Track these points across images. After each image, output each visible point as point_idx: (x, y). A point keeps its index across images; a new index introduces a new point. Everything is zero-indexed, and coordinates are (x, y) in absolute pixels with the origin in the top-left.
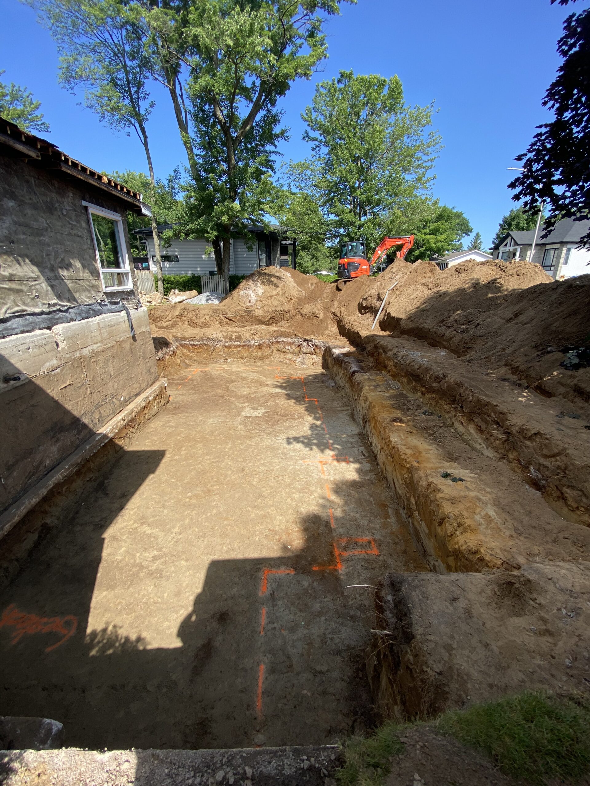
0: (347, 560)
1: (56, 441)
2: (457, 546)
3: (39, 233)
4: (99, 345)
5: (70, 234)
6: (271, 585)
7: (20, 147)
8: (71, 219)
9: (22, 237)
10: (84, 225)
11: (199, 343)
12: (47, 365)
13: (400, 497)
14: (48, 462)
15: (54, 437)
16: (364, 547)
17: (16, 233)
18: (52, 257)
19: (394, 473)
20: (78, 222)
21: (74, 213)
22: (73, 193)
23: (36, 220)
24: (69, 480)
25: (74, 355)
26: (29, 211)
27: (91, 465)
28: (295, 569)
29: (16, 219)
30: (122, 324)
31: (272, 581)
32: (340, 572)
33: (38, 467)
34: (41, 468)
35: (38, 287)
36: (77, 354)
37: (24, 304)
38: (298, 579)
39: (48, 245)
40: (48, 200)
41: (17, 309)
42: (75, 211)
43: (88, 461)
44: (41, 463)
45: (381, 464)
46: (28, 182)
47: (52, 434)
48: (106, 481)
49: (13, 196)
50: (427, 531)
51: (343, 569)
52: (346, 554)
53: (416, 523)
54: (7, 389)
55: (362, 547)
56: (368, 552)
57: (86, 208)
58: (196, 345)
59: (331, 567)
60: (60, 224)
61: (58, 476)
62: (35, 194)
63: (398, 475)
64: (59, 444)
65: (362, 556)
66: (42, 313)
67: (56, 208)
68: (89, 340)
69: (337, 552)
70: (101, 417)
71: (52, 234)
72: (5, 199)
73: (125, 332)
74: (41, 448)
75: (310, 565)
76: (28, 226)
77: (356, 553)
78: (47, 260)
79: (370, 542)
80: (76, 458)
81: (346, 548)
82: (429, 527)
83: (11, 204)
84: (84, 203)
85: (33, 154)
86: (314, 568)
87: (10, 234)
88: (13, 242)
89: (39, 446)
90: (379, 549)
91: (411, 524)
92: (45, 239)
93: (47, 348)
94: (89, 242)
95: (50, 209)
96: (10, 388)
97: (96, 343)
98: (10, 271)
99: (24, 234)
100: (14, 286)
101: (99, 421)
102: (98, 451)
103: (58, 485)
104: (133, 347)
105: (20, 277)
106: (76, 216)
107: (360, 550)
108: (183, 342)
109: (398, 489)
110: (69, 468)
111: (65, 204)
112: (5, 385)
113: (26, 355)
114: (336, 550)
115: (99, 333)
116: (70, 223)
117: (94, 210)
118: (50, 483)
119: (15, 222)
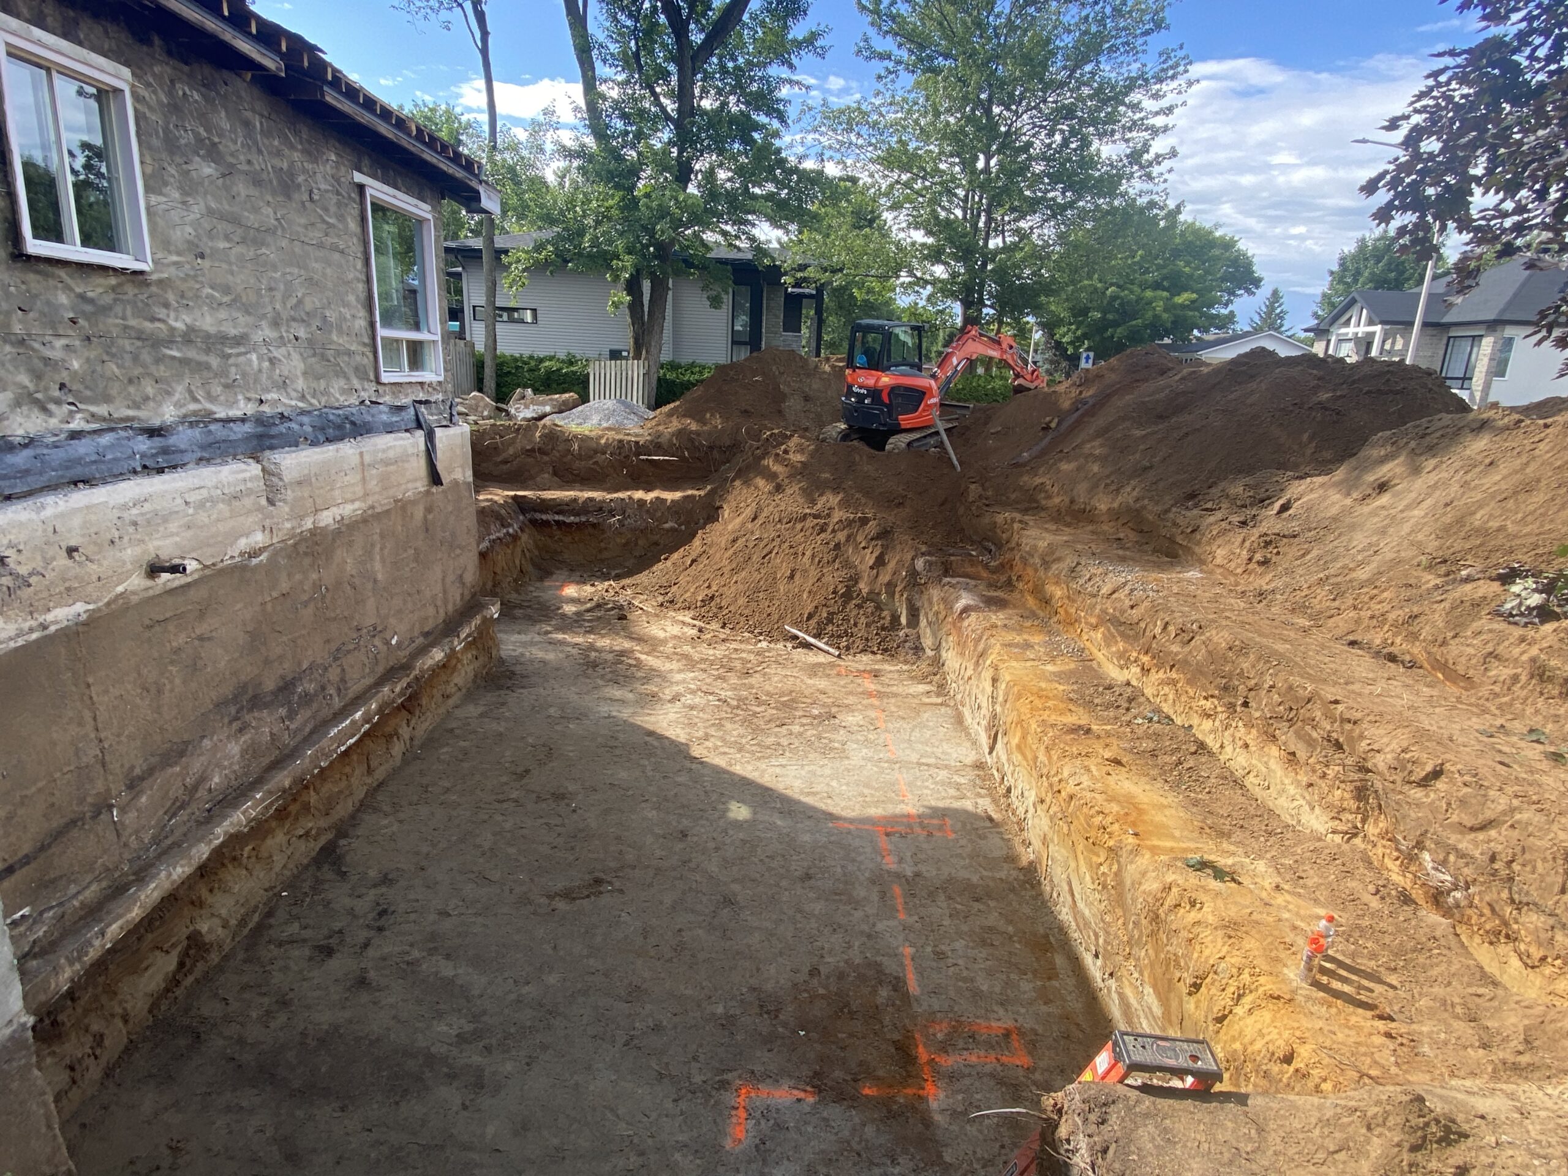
0: (953, 1077)
1: (241, 730)
2: (1237, 1046)
3: (256, 237)
4: (357, 505)
5: (320, 246)
6: (758, 1123)
7: (245, 46)
8: (326, 210)
9: (222, 245)
10: (353, 226)
11: (577, 520)
12: (243, 544)
13: (1087, 924)
14: (216, 779)
15: (237, 719)
16: (992, 1047)
17: (211, 234)
18: (278, 295)
19: (1073, 865)
20: (341, 218)
21: (334, 199)
22: (337, 154)
23: (256, 210)
24: (258, 830)
25: (300, 526)
26: (242, 188)
27: (313, 798)
28: (819, 1090)
29: (213, 205)
30: (413, 459)
31: (758, 1114)
32: (934, 1105)
33: (195, 788)
34: (201, 793)
35: (241, 359)
36: (308, 524)
37: (211, 398)
38: (825, 1114)
39: (275, 268)
40: (285, 166)
41: (193, 407)
42: (338, 193)
43: (306, 787)
44: (203, 779)
45: (1037, 843)
46: (247, 124)
47: (233, 710)
48: (342, 842)
49: (213, 153)
50: (1157, 1010)
51: (942, 1095)
52: (949, 1061)
53: (1129, 992)
54: (151, 593)
55: (990, 1045)
56: (1004, 1059)
57: (361, 188)
58: (570, 525)
59: (909, 1091)
60: (303, 221)
61: (237, 819)
62: (260, 152)
63: (1083, 869)
64: (245, 738)
65: (988, 1069)
66: (243, 420)
67: (299, 186)
68: (337, 493)
69: (923, 1054)
70: (343, 680)
71: (284, 243)
72: (197, 159)
73: (415, 480)
74: (207, 743)
75: (855, 1081)
76: (235, 220)
77: (973, 1059)
78: (267, 300)
79: (1007, 1034)
80: (284, 779)
81: (945, 1047)
82: (1164, 1001)
83: (208, 170)
84: (359, 177)
85: (270, 62)
86: (867, 1091)
87: (198, 236)
88: (202, 256)
89: (203, 737)
90: (1030, 1053)
91: (1115, 996)
92: (269, 253)
93: (248, 502)
94: (359, 265)
95: (286, 186)
96: (158, 591)
97: (353, 501)
98: (187, 319)
99: (227, 238)
100: (192, 354)
101: (339, 690)
102: (332, 763)
103: (235, 840)
104: (430, 517)
105: (208, 336)
106: (339, 204)
107: (982, 1053)
108: (538, 516)
109: (1081, 905)
110: (263, 800)
111: (319, 177)
112: (149, 583)
113: (203, 517)
114: (921, 1049)
115: (359, 477)
116: (324, 221)
117: (378, 190)
118: (219, 830)
119: (210, 212)
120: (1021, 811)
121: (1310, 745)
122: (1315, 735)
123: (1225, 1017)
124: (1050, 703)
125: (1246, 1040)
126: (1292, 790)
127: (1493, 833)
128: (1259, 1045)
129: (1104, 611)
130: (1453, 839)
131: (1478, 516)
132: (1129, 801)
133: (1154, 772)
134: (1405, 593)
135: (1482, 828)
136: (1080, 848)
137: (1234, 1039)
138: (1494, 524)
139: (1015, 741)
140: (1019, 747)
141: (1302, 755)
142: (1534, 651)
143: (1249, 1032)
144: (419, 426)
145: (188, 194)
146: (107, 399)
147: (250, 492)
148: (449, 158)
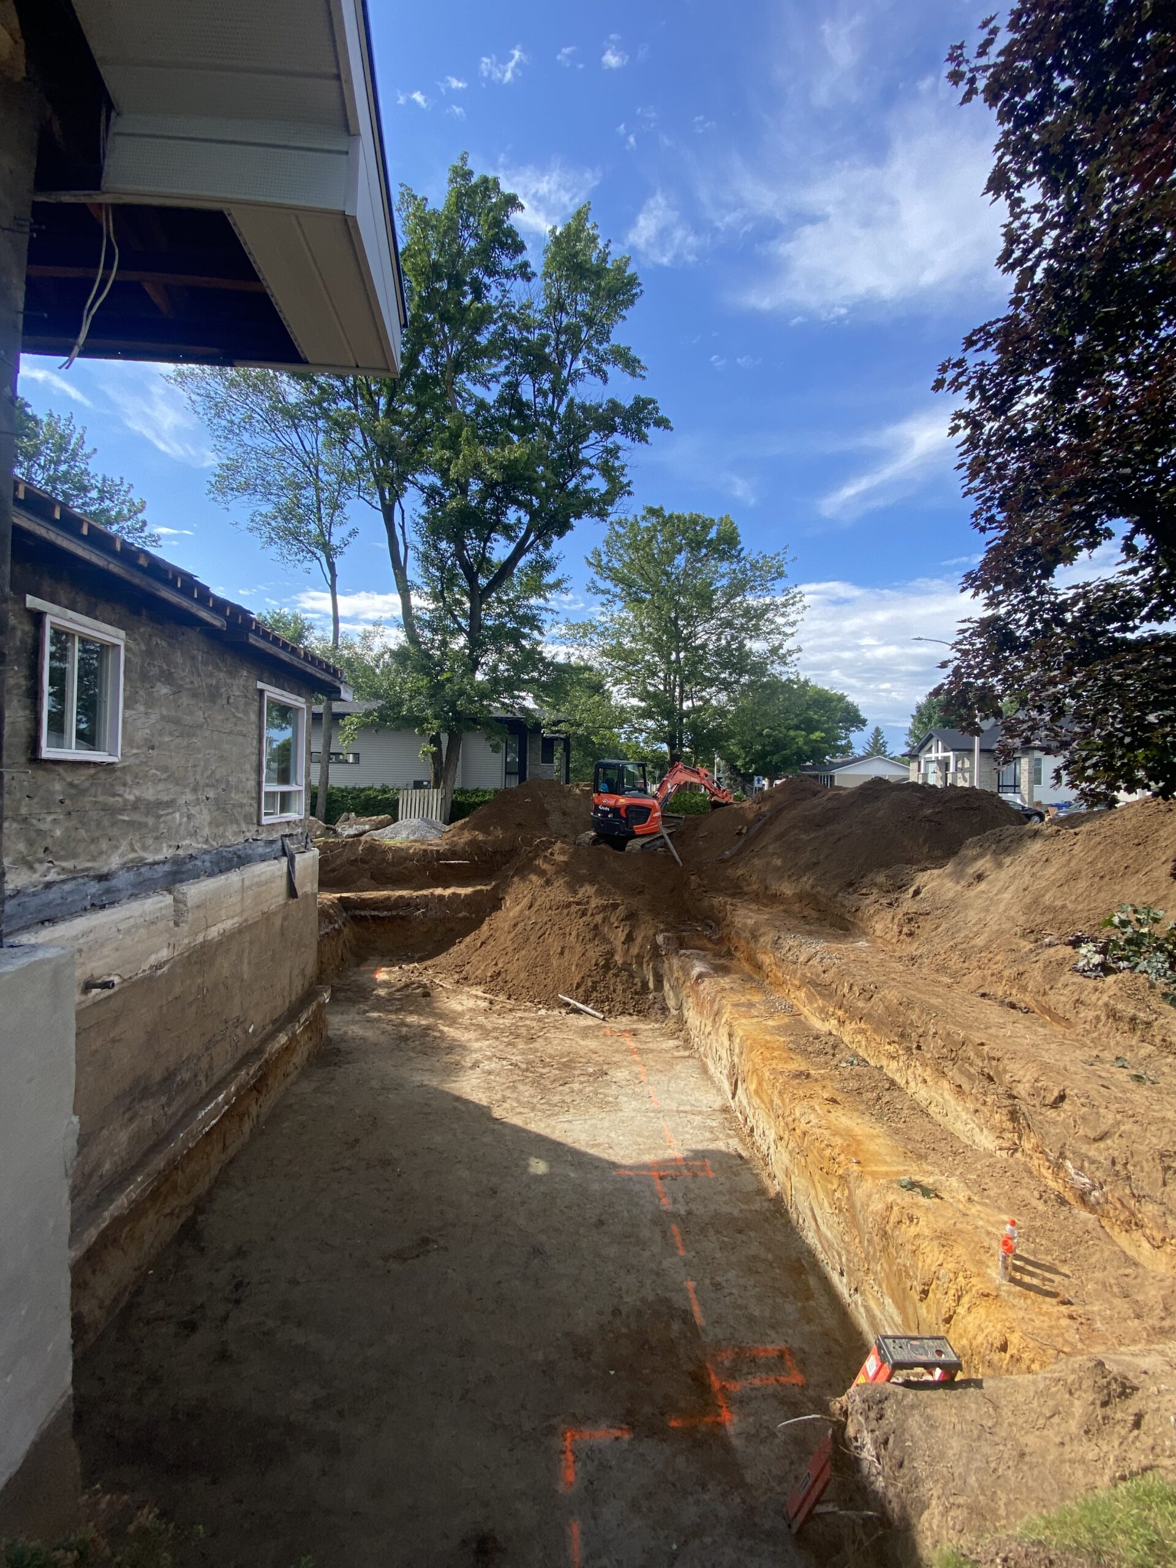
0: (743, 1401)
1: (131, 1120)
2: (964, 1342)
3: (189, 731)
4: (236, 920)
5: (231, 733)
6: (584, 1465)
7: (204, 614)
8: (237, 709)
9: (167, 739)
10: (253, 717)
11: (389, 914)
12: (153, 959)
13: (831, 1245)
14: (107, 1166)
15: (129, 1109)
16: (771, 1370)
17: (161, 733)
18: (199, 769)
19: (813, 1192)
20: (246, 713)
21: (242, 701)
22: (249, 672)
23: (192, 713)
24: (136, 1210)
25: (194, 940)
26: (185, 700)
27: (180, 1178)
28: (632, 1427)
29: (165, 713)
30: (278, 880)
31: (583, 1456)
32: (731, 1430)
33: (90, 1175)
34: (95, 1179)
35: (169, 817)
36: (200, 939)
37: (144, 848)
38: (641, 1450)
39: (199, 751)
40: (214, 682)
41: (132, 856)
42: (246, 697)
43: (176, 1168)
44: (98, 1165)
45: (781, 1176)
46: (193, 658)
47: (127, 1101)
48: (200, 1218)
49: (168, 678)
50: (898, 1320)
51: (735, 1419)
52: (737, 1387)
53: (872, 1304)
54: (83, 1006)
55: (769, 1368)
56: (782, 1379)
57: (261, 692)
58: (383, 918)
59: (708, 1419)
60: (221, 717)
61: (121, 1202)
62: (199, 675)
63: (821, 1196)
64: (133, 1126)
65: (770, 1390)
66: (164, 863)
67: (221, 695)
68: (223, 912)
69: (715, 1382)
70: (211, 1068)
71: (207, 734)
72: (159, 684)
73: (278, 896)
74: (105, 1132)
75: (663, 1414)
76: (177, 722)
77: (757, 1382)
78: (191, 774)
79: (781, 1356)
80: (159, 1162)
81: (733, 1373)
82: (902, 1309)
83: (163, 690)
84: (260, 685)
85: (218, 622)
86: (673, 1424)
87: (153, 735)
88: (153, 748)
89: (103, 1128)
90: (802, 1372)
91: (862, 1310)
92: (197, 741)
93: (161, 925)
94: (255, 743)
95: (213, 695)
96: (88, 1003)
97: (233, 917)
98: (137, 792)
99: (171, 734)
100: (137, 817)
101: (207, 1076)
102: (198, 1143)
103: (118, 1222)
104: (286, 924)
105: (149, 803)
106: (247, 704)
107: (764, 1376)
108: (357, 912)
109: (823, 1228)
110: (143, 1182)
111: (235, 688)
112: (83, 998)
113: (128, 941)
114: (713, 1377)
115: (239, 898)
116: (235, 716)
117: (273, 692)
118: (106, 1214)
119: (163, 717)
120: (764, 1148)
121: (970, 1079)
122: (972, 1070)
123: (951, 1317)
124: (776, 1054)
125: (970, 1336)
126: (964, 1116)
127: (1109, 1142)
128: (980, 1339)
129: (804, 975)
130: (1084, 1148)
131: (1047, 897)
132: (848, 1134)
133: (862, 1107)
134: (1011, 956)
135: (1101, 1139)
136: (816, 1178)
137: (961, 1336)
138: (1058, 903)
139: (753, 1087)
140: (756, 1092)
141: (966, 1087)
142: (1105, 998)
143: (972, 1329)
144: (284, 854)
145: (150, 708)
146: (74, 856)
147: (163, 917)
148: (322, 669)
